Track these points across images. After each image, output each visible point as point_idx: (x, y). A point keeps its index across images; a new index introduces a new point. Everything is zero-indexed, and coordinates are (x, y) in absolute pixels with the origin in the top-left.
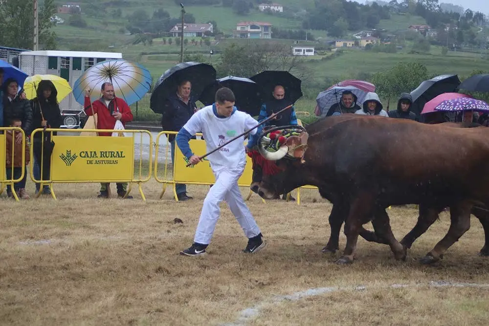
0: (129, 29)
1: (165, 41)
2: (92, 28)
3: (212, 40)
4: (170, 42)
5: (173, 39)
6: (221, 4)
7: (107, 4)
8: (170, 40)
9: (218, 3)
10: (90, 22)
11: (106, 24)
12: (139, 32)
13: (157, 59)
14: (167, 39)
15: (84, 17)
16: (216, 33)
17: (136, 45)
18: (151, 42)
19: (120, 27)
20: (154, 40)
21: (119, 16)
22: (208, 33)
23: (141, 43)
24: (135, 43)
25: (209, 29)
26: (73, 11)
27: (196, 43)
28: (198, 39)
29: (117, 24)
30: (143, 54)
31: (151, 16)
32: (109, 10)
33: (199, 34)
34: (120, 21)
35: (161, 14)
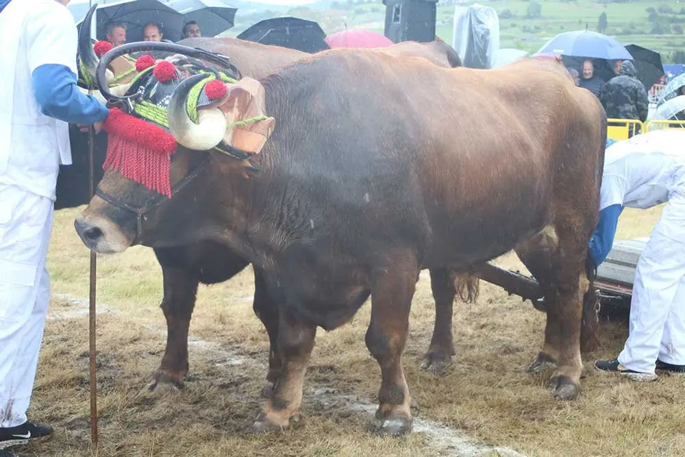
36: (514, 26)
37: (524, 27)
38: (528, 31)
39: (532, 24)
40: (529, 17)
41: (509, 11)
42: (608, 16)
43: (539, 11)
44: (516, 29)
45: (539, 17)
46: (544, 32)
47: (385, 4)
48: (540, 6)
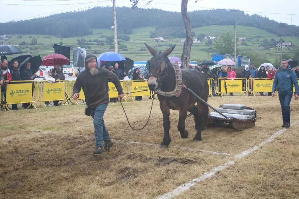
0: (262, 45)
1: (274, 49)
2: (249, 46)
3: (291, 48)
4: (276, 49)
5: (277, 48)
6: (294, 35)
7: (254, 37)
8: (276, 48)
9: (292, 35)
10: (249, 44)
11: (253, 44)
12: (266, 46)
13: (272, 55)
14: (275, 48)
15: (246, 42)
16: (292, 46)
17: (264, 51)
18: (269, 50)
19: (259, 45)
20: (271, 49)
21: (258, 41)
22: (289, 46)
23: (266, 50)
24: (264, 50)
25: (290, 44)
26: (243, 40)
27: (285, 49)
28: (286, 48)
29: (258, 44)
30: (267, 54)
31: (269, 40)
32: (255, 39)
33: (286, 46)
34: (259, 43)
35: (273, 40)
36: (27, 47)
37: (31, 48)
38: (33, 49)
39: (34, 47)
40: (32, 44)
41: (24, 42)
42: (63, 43)
43: (36, 42)
44: (28, 49)
45: (36, 44)
46: (38, 50)
47: (54, 48)
48: (37, 40)
